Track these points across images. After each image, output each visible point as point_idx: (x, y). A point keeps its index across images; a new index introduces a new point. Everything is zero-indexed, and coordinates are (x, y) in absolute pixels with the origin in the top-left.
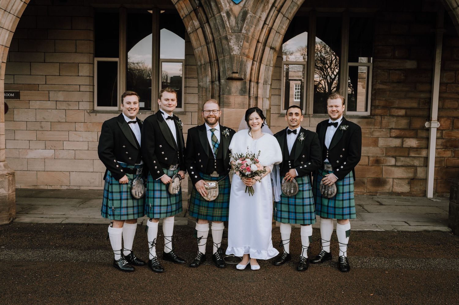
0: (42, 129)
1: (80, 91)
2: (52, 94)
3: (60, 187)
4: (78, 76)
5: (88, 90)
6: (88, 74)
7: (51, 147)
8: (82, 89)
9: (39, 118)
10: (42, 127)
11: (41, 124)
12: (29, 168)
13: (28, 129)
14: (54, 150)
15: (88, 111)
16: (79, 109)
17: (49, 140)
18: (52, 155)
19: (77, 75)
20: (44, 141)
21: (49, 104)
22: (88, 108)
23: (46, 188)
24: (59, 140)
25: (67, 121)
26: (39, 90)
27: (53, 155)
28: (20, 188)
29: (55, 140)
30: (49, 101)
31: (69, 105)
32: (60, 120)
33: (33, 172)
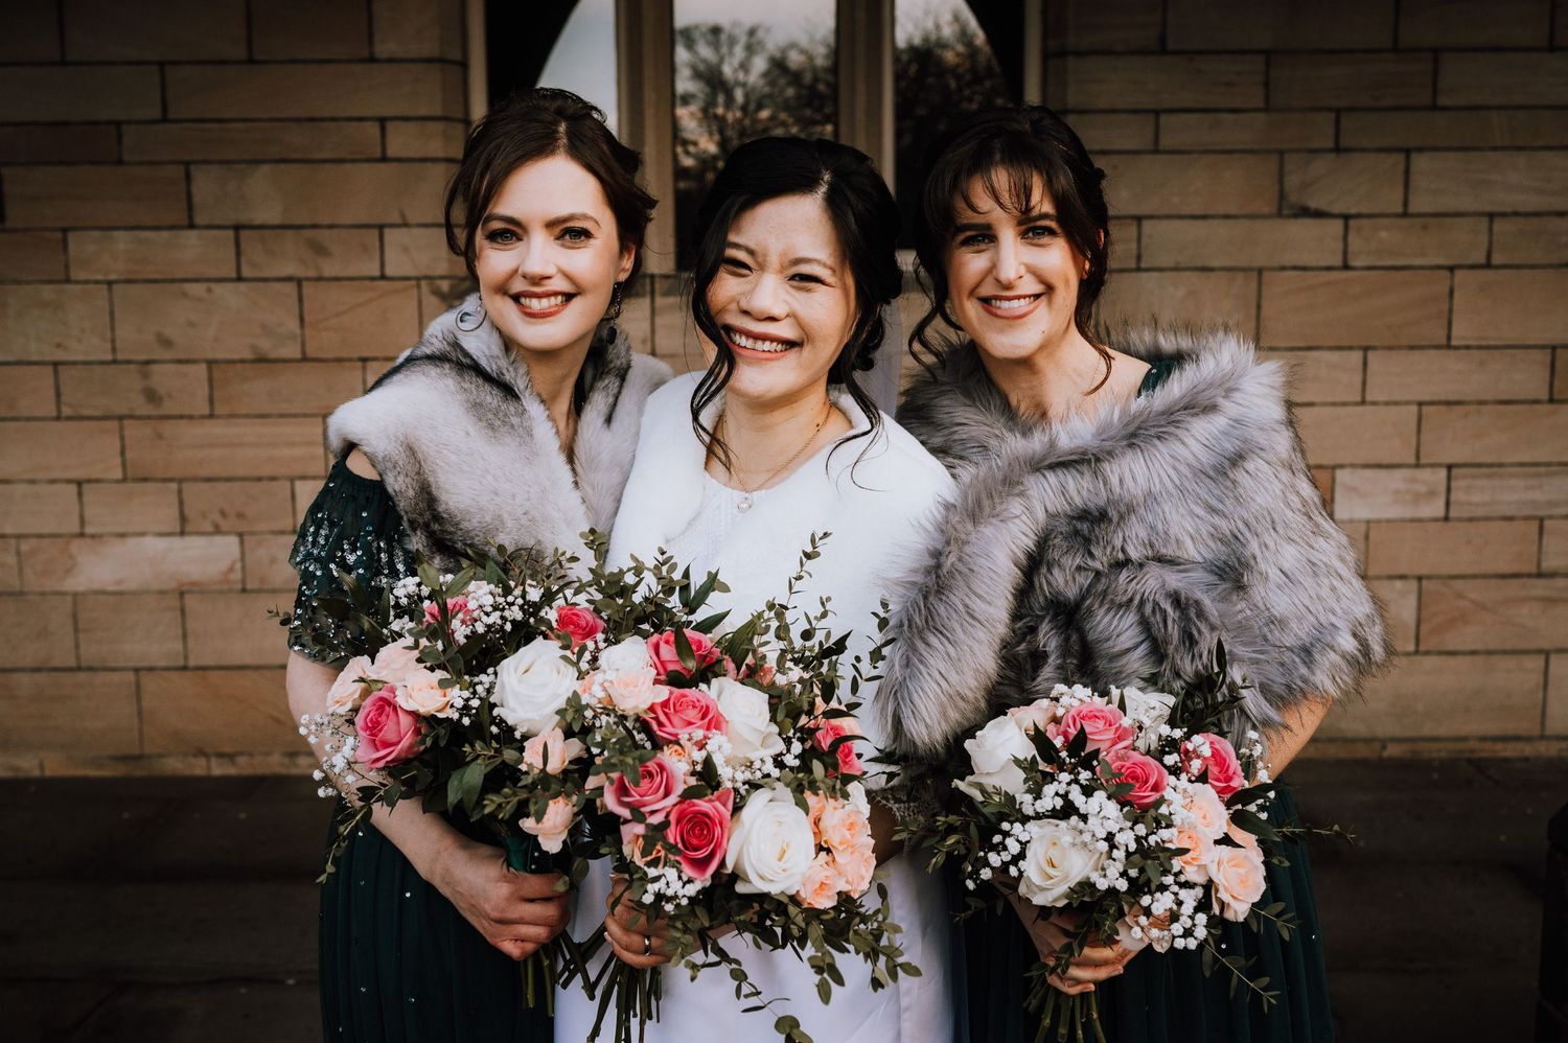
0: (156, 409)
1: (384, 159)
2: (205, 185)
3: (286, 761)
4: (372, 60)
5: (436, 148)
6: (430, 48)
7: (218, 518)
8: (401, 141)
9: (133, 337)
10: (152, 396)
11: (146, 376)
12: (91, 652)
13: (66, 411)
14: (241, 535)
15: (445, 286)
16: (383, 277)
17: (205, 472)
18: (224, 565)
19: (365, 53)
20: (174, 486)
21: (192, 249)
22: (442, 268)
23: (198, 768)
24: (267, 471)
25: (311, 352)
26: (120, 162)
27: (231, 569)
28: (36, 773)
29: (241, 472)
30: (192, 226)
31: (320, 250)
32: (266, 346)
33: (116, 677)
